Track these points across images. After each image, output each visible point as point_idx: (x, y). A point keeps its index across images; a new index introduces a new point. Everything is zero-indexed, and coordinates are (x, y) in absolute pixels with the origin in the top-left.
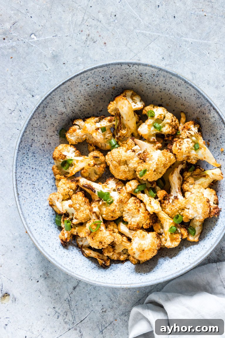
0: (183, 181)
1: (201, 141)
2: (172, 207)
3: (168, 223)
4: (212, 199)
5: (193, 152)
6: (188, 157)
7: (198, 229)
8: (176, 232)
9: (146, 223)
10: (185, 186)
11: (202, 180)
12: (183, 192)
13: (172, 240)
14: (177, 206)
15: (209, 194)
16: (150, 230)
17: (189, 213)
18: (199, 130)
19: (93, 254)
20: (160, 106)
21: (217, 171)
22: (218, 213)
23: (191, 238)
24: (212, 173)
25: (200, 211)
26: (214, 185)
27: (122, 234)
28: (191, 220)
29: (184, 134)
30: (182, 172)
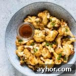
0: (62, 42)
1: (68, 29)
2: (58, 51)
3: (57, 56)
4: (72, 48)
5: (66, 32)
6: (64, 34)
7: (67, 58)
8: (60, 59)
9: (49, 56)
10: (63, 44)
11: (68, 42)
12: (62, 46)
13: (58, 62)
14: (60, 50)
15: (71, 46)
16: (51, 59)
17: (64, 53)
18: (68, 25)
19: (31, 67)
20: (54, 16)
21: (74, 39)
22: (74, 53)
23: (65, 62)
24: (72, 40)
25: (68, 52)
26: (73, 43)
27: (41, 60)
28: (65, 55)
29: (62, 26)
30: (62, 39)
